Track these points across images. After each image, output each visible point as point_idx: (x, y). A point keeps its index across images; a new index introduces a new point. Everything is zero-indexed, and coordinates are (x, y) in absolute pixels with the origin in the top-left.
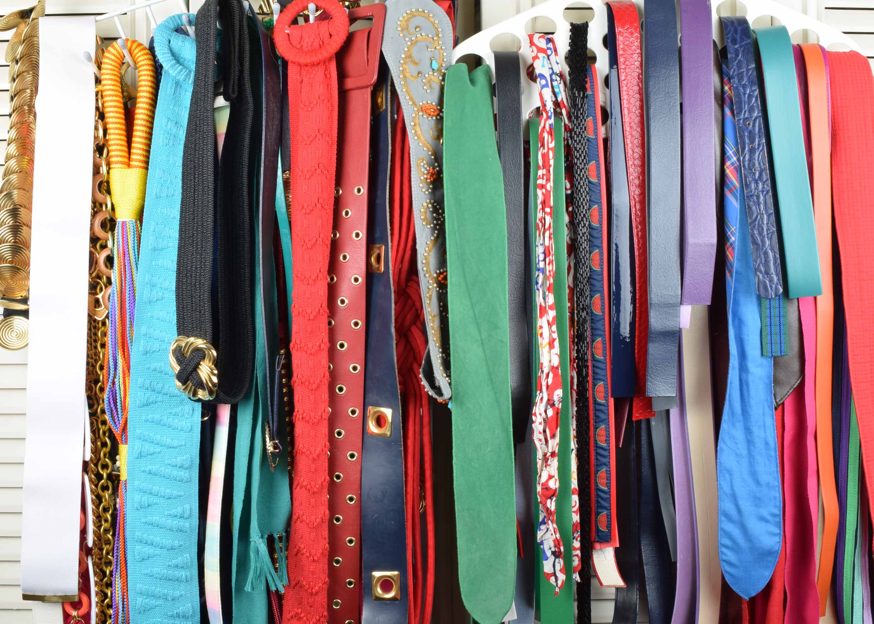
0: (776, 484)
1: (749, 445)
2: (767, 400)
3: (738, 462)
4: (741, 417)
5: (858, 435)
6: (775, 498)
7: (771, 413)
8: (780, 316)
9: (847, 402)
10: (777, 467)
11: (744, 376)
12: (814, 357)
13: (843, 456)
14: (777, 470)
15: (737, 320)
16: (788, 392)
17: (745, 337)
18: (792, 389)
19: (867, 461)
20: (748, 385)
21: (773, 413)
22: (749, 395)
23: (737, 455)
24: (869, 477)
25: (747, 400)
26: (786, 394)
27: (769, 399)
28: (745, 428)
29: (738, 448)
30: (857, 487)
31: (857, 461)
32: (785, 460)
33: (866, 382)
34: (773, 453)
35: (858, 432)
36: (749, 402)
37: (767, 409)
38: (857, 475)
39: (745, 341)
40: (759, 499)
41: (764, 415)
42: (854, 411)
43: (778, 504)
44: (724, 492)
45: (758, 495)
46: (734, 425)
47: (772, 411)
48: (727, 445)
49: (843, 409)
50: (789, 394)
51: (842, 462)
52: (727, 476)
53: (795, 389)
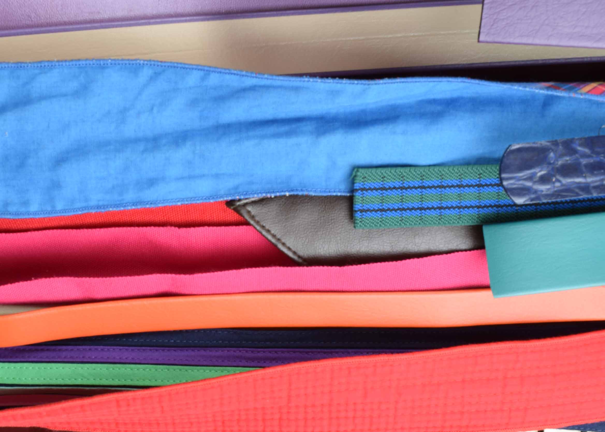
0: (60, 206)
1: (146, 140)
2: (251, 183)
3: (109, 112)
4: (211, 122)
5: (171, 382)
6: (26, 203)
7: (222, 192)
8: (440, 208)
9: (240, 358)
10: (98, 207)
11: (309, 127)
12: (344, 288)
13: (127, 353)
14: (92, 208)
15: (439, 108)
16: (268, 231)
17: (400, 127)
18: (273, 241)
19: (118, 401)
20: (288, 134)
21: (221, 197)
22: (263, 137)
23: (124, 111)
24: (82, 406)
25: (251, 133)
26: (263, 227)
27: (255, 187)
28: (187, 131)
29: (139, 114)
30: (60, 382)
31: (116, 382)
32: (113, 230)
33: (289, 397)
34: (130, 196)
35: (178, 382)
36: (248, 138)
37: (231, 183)
38: (85, 382)
39: (391, 126)
40: (22, 165)
41: (217, 176)
42: (223, 374)
43: (12, 209)
44: (33, 78)
45: (30, 161)
46: (194, 103)
47: (227, 195)
48: (145, 86)
49: (224, 352)
50: (264, 233)
51: (115, 352)
52: (74, 85)
53: (275, 246)
